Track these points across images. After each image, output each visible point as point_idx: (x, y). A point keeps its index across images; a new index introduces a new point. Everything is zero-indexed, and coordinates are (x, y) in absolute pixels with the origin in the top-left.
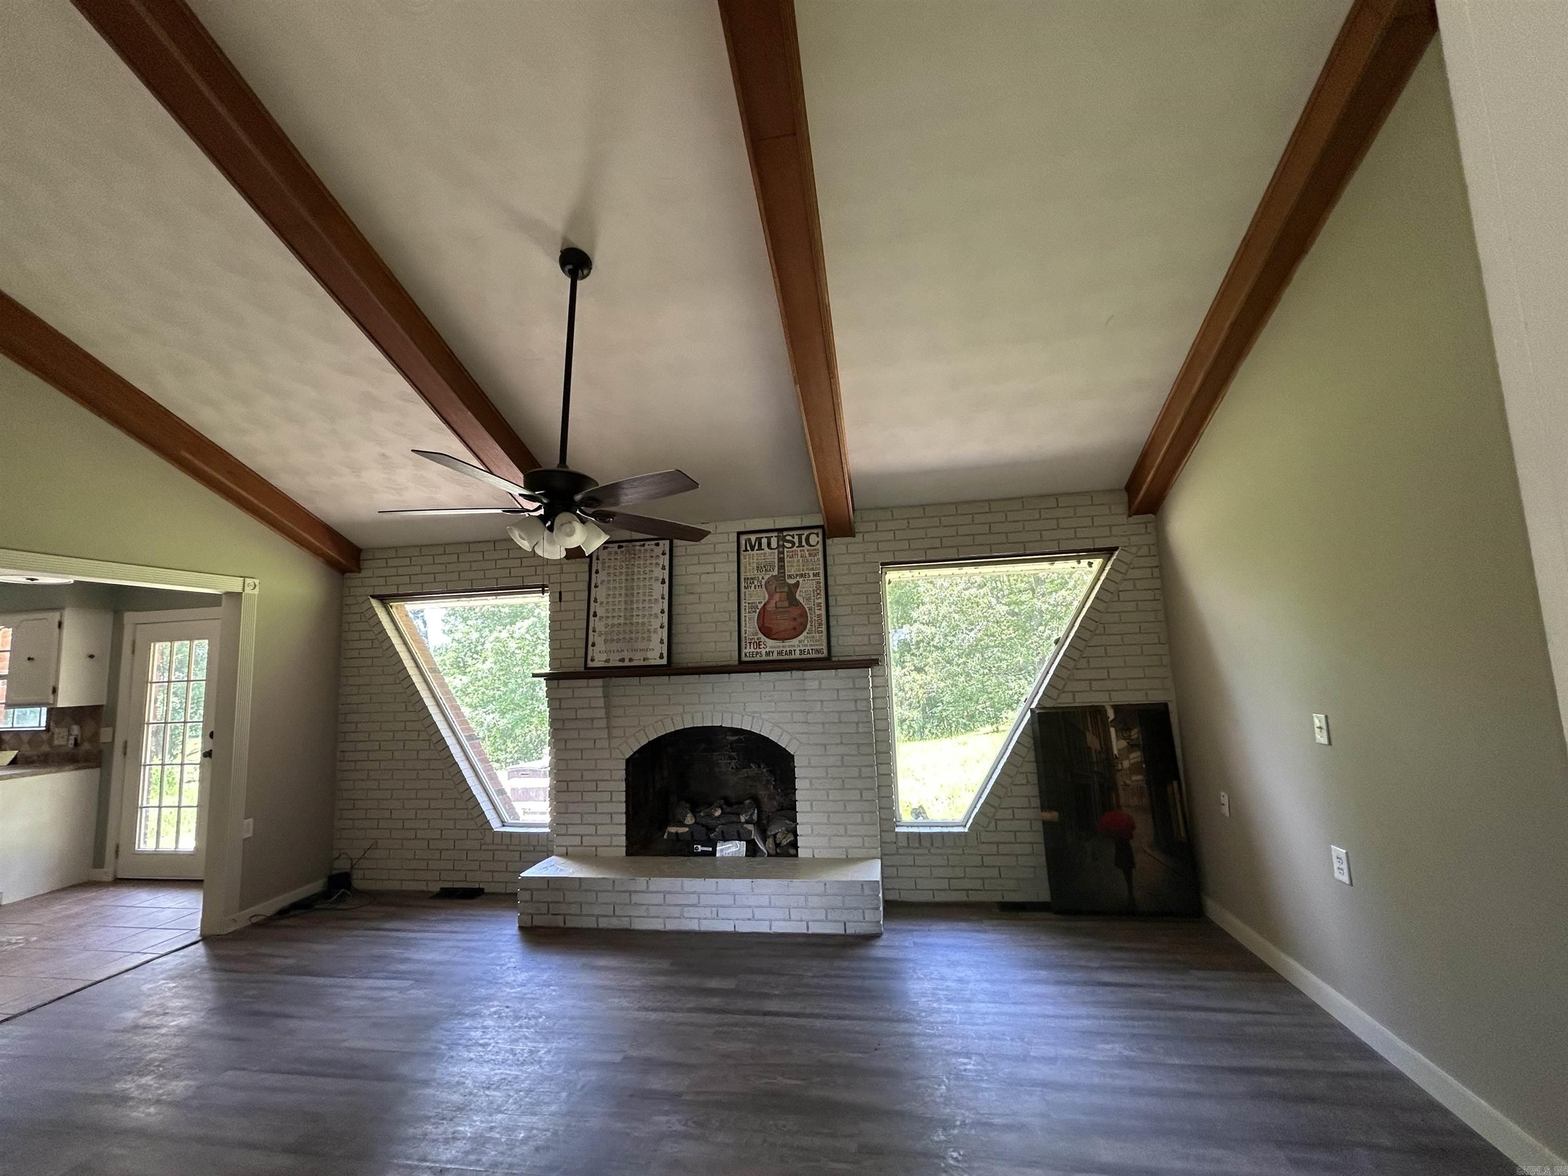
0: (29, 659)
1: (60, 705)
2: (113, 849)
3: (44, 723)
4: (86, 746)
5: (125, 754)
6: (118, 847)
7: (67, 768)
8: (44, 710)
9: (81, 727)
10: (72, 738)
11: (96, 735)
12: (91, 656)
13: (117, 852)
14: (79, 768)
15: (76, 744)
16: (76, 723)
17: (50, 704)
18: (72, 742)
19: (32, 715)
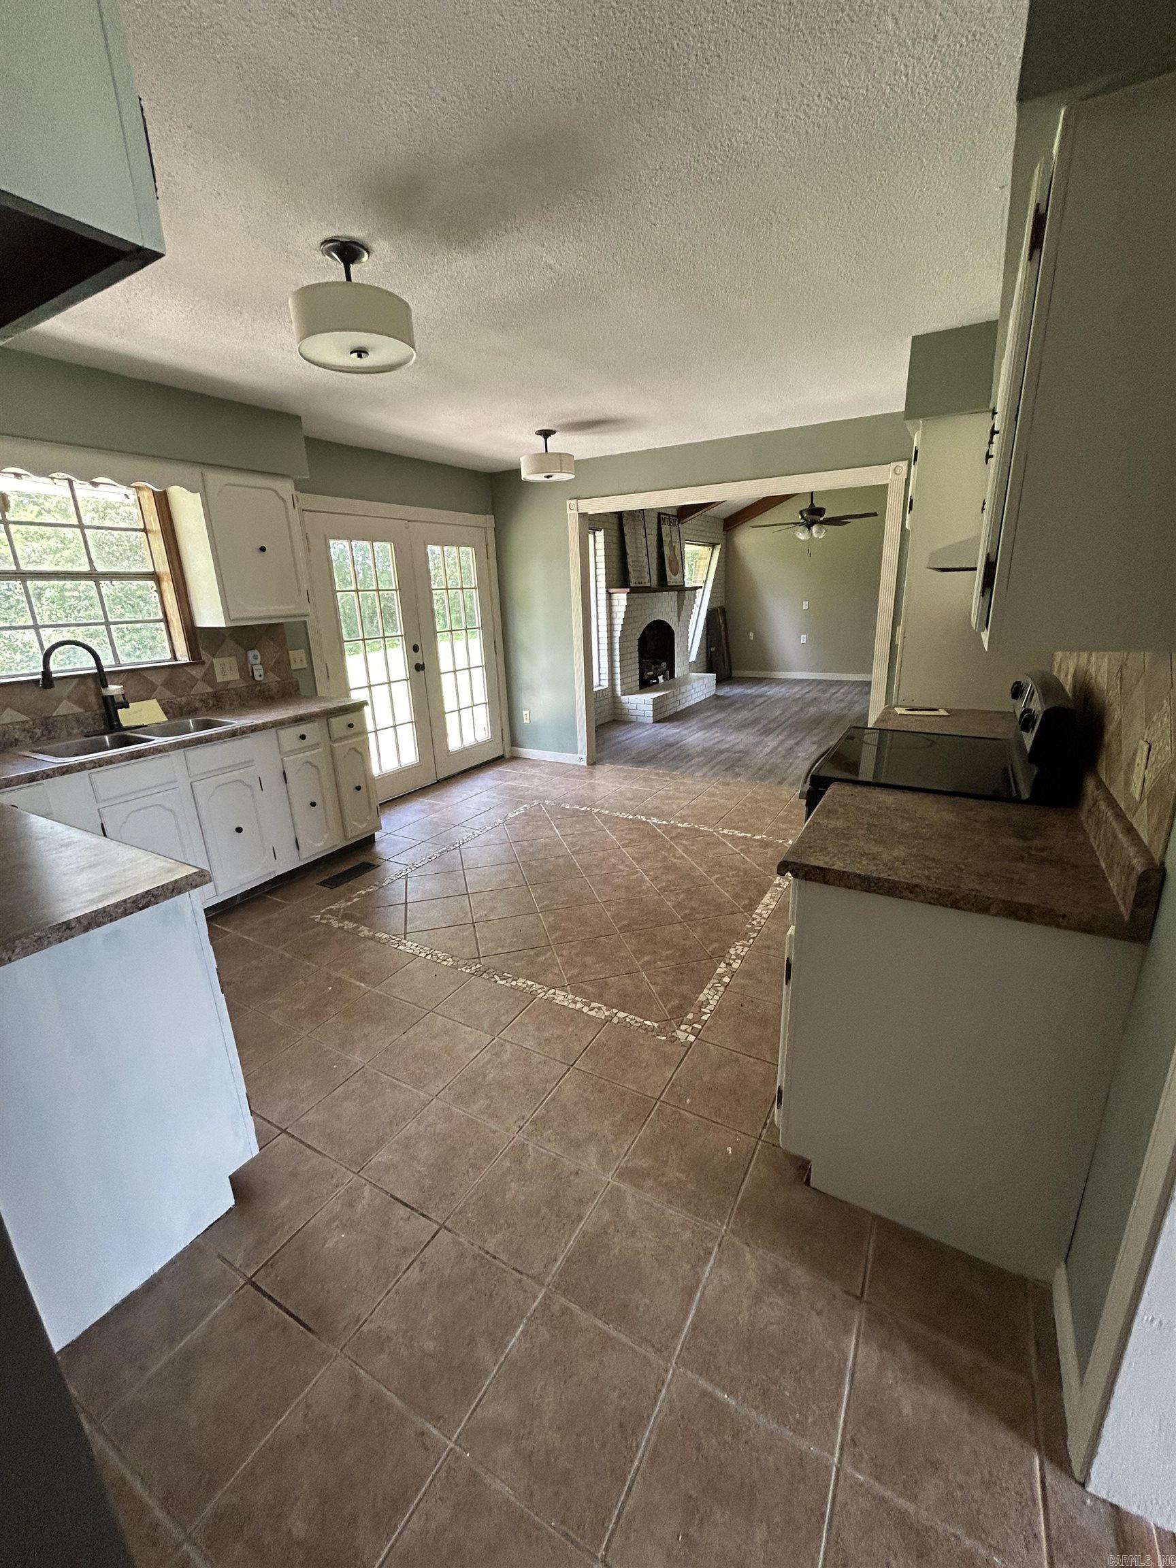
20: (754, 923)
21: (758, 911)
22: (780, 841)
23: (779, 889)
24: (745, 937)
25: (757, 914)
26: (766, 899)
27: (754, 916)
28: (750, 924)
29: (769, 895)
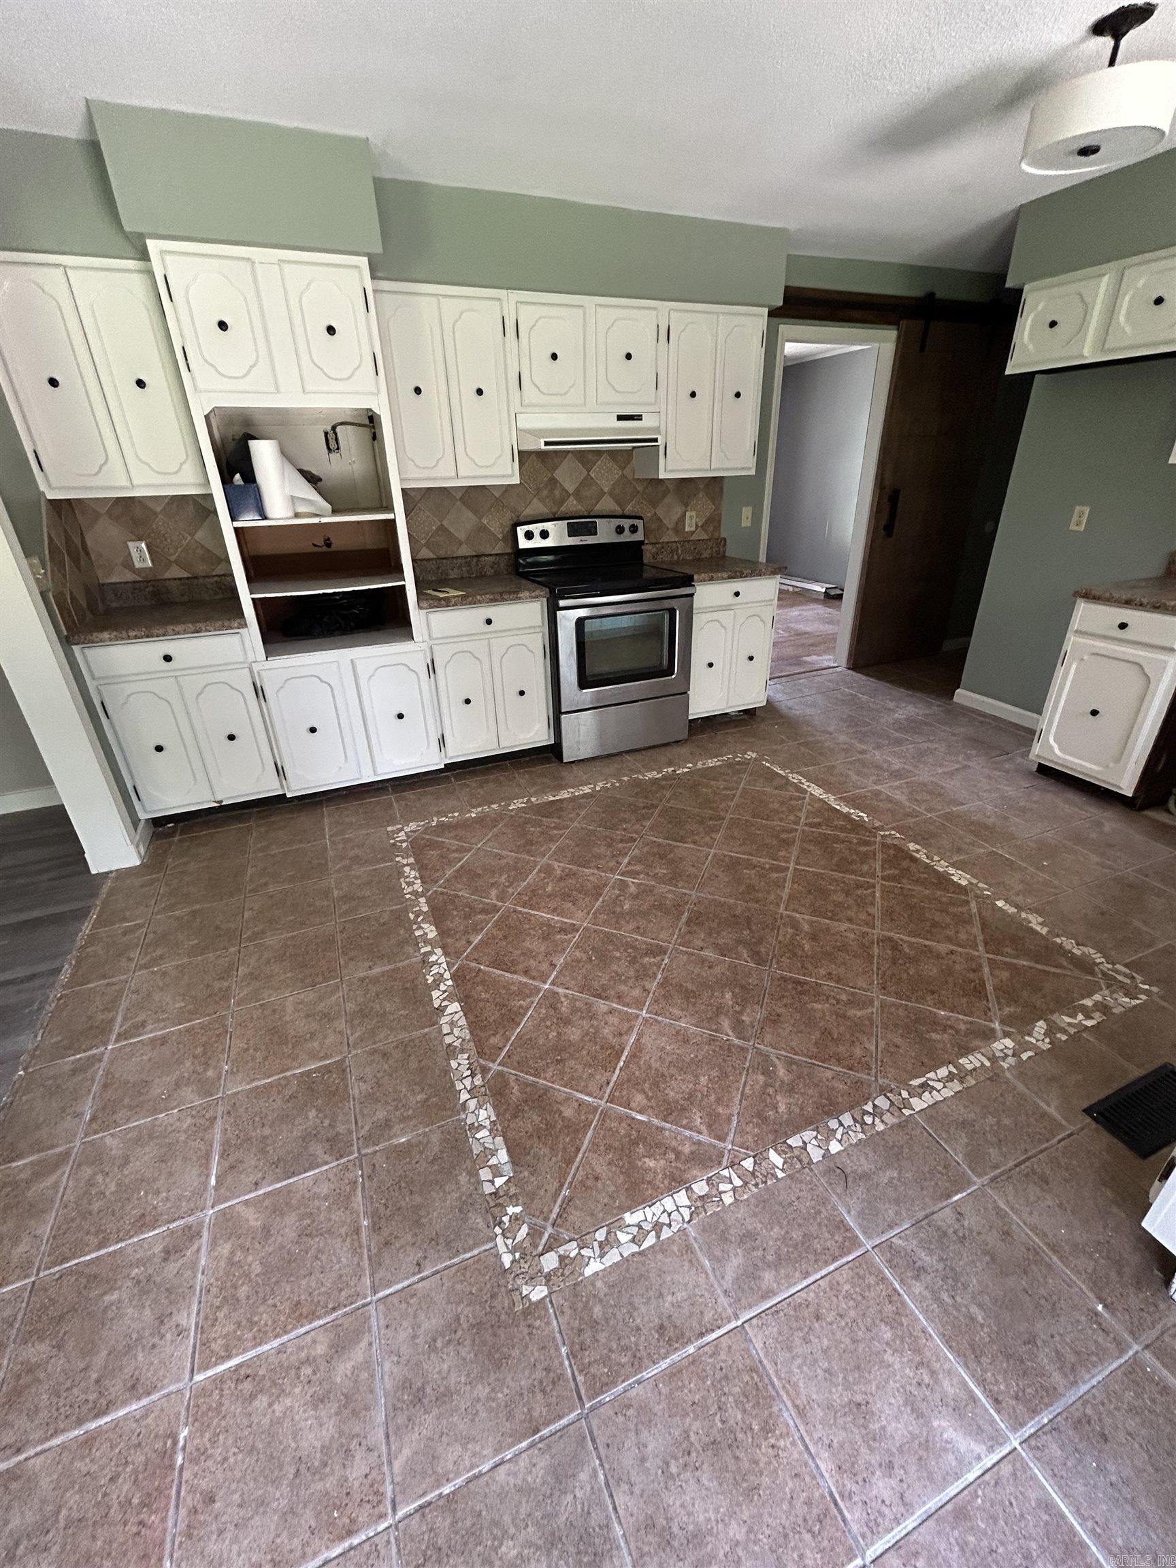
21: (588, 791)
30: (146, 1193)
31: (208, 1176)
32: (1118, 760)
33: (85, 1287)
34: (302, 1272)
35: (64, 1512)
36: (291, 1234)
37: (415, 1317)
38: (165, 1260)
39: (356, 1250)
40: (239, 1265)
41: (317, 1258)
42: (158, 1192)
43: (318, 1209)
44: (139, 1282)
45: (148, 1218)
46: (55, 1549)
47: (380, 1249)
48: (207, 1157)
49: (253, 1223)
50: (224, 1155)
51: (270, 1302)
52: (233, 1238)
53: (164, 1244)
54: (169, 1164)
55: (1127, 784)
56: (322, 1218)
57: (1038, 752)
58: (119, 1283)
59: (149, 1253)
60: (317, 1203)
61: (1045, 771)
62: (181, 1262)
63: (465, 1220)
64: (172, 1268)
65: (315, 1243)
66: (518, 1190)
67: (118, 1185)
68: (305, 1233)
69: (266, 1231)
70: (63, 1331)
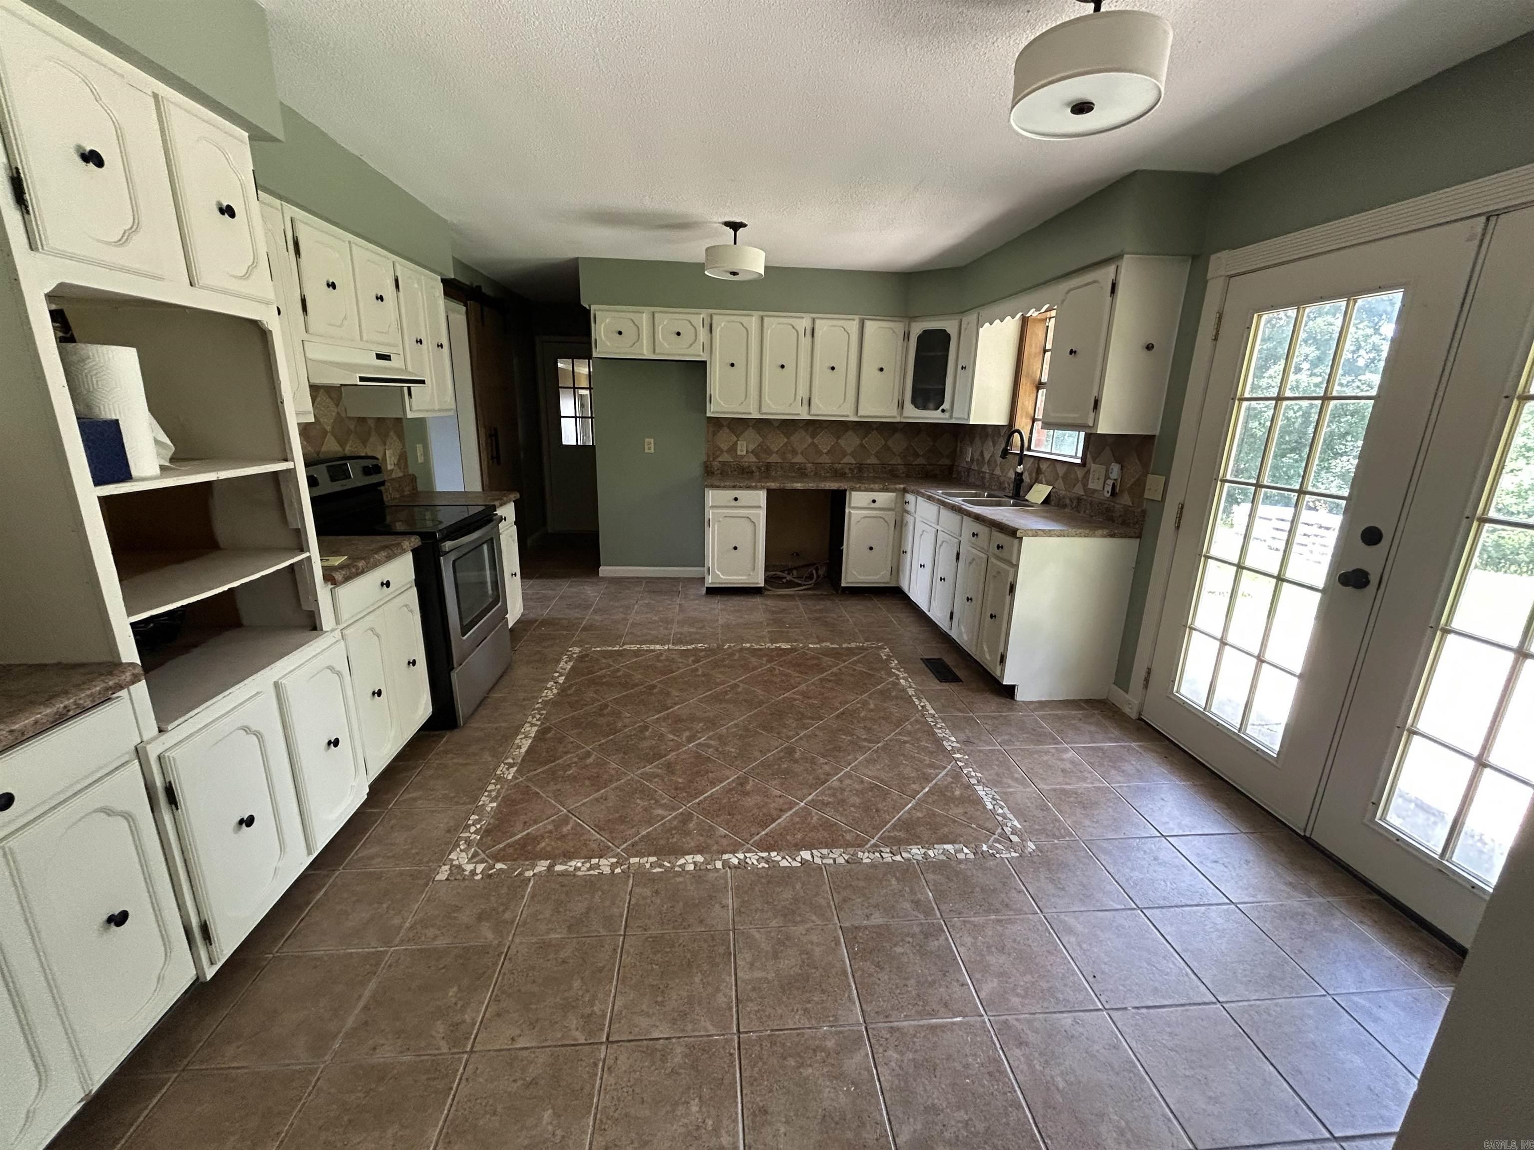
0: (1072, 352)
1: (1102, 429)
2: (1143, 674)
3: (1080, 454)
4: (1125, 500)
5: (1178, 527)
6: (1149, 671)
7: (1100, 532)
8: (1082, 434)
9: (1122, 469)
10: (1110, 482)
11: (1140, 484)
12: (1149, 347)
13: (1147, 680)
14: (1112, 536)
15: (1113, 493)
16: (1117, 462)
17: (1089, 427)
18: (1109, 488)
19: (1071, 439)
20: (538, 716)
21: (535, 729)
22: (499, 866)
23: (510, 761)
24: (545, 703)
25: (536, 725)
26: (526, 744)
27: (539, 723)
28: (542, 715)
29: (523, 750)
30: (968, 1077)
31: (954, 1024)
32: (754, 569)
33: (1054, 1108)
34: (1029, 950)
35: (1187, 1073)
36: (1002, 959)
37: (1048, 895)
38: (1027, 1044)
39: (1011, 922)
40: (1026, 990)
41: (1019, 943)
42: (967, 1066)
43: (984, 943)
44: (1046, 1062)
45: (991, 1069)
46: (1205, 1072)
47: (1011, 910)
48: (933, 1028)
49: (995, 985)
50: (933, 1014)
51: (1049, 967)
52: (1007, 996)
53: (1014, 1048)
54: (938, 1062)
55: (759, 580)
56: (991, 942)
57: (710, 581)
58: (1049, 1078)
59: (1022, 1059)
60: (979, 944)
61: (713, 592)
62: (1028, 1032)
63: (991, 869)
64: (1032, 1038)
65: (1009, 945)
66: (973, 843)
67: (959, 1108)
68: (1002, 950)
69: (1001, 975)
70: (1090, 1116)
